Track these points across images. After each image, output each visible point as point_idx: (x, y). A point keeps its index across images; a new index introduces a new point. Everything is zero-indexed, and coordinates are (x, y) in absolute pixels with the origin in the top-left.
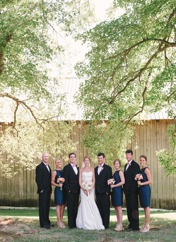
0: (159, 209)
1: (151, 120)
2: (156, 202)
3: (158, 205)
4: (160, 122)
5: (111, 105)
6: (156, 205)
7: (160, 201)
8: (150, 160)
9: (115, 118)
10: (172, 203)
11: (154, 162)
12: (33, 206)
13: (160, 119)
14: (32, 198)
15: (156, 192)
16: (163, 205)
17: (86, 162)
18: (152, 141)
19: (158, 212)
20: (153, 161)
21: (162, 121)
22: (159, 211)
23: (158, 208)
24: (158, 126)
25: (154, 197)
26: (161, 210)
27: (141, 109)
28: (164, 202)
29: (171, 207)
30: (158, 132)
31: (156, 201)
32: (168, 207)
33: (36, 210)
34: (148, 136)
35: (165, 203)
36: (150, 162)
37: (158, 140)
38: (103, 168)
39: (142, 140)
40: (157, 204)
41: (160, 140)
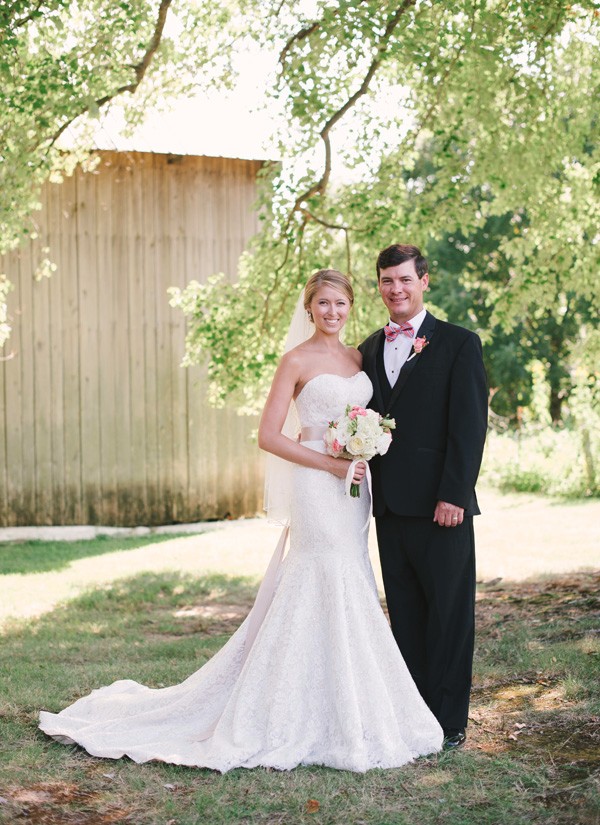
2: (74, 501)
3: (81, 511)
6: (73, 510)
7: (90, 495)
10: (140, 502)
15: (75, 458)
16: (102, 508)
17: (324, 309)
25: (68, 477)
28: (109, 495)
29: (136, 516)
30: (83, 205)
31: (73, 494)
32: (126, 516)
35: (111, 502)
37: (82, 239)
38: (420, 345)
40: (78, 507)
41: (92, 238)
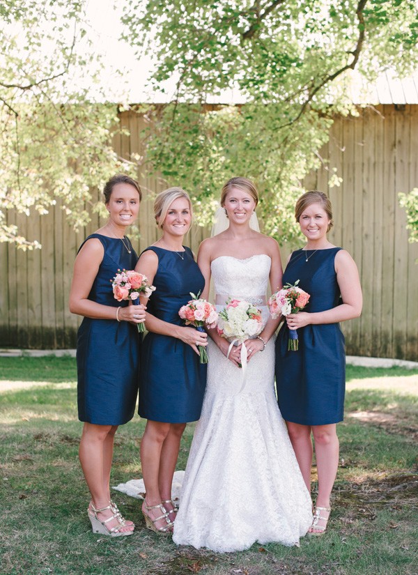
0: (397, 362)
1: (380, 104)
2: (387, 341)
3: (391, 348)
4: (406, 112)
5: (249, 44)
6: (385, 348)
7: (398, 338)
8: (372, 221)
9: (262, 82)
11: (383, 228)
12: (15, 347)
13: (407, 104)
14: (13, 323)
15: (388, 313)
16: (406, 348)
18: (381, 166)
19: (394, 370)
20: (381, 225)
21: (413, 109)
22: (394, 368)
23: (392, 358)
24: (399, 125)
25: (383, 325)
26: (403, 363)
27: (352, 58)
28: (412, 340)
30: (400, 142)
31: (386, 336)
33: (23, 356)
34: (370, 153)
35: (413, 345)
36: (372, 226)
37: (398, 165)
39: (351, 165)
40: (390, 346)
41: (406, 164)
